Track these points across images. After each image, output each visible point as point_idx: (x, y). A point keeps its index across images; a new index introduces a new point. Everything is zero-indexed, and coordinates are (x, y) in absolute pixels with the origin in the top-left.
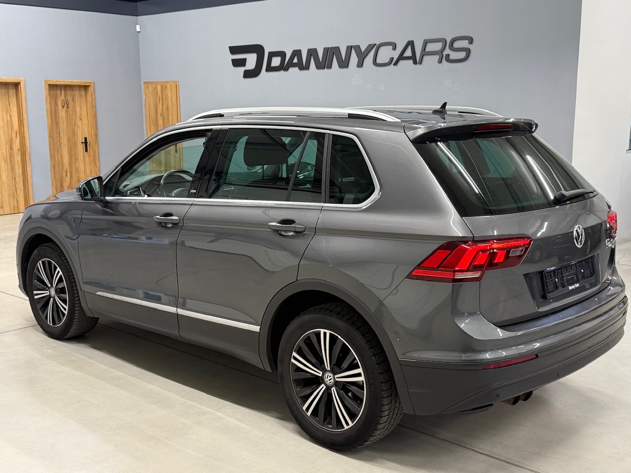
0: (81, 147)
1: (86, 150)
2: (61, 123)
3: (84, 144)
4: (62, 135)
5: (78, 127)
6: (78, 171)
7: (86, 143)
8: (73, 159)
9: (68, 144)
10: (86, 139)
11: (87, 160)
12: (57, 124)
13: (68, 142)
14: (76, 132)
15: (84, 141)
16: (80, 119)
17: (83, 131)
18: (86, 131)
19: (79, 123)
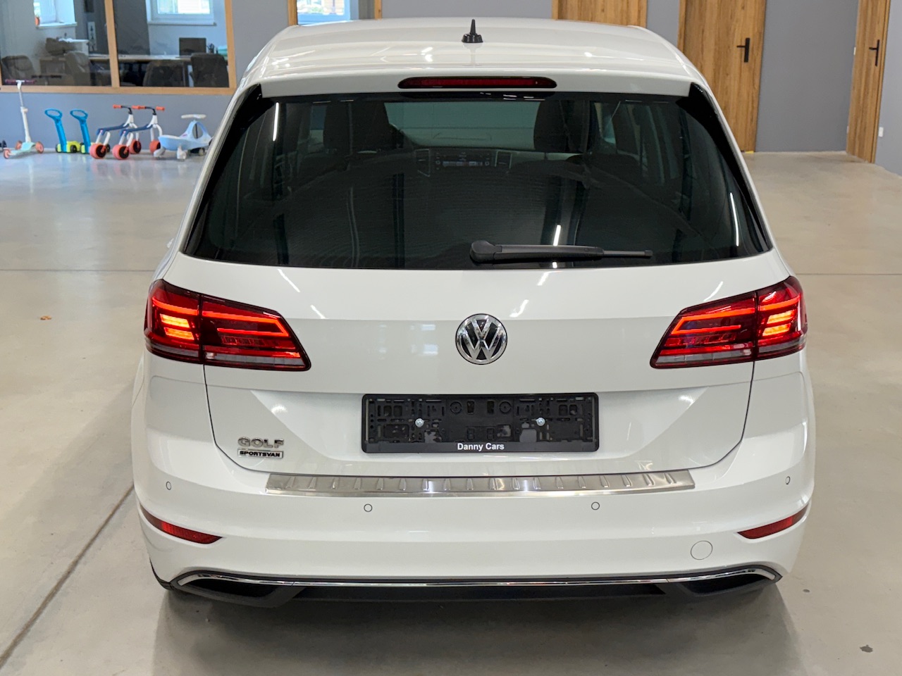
0: (737, 54)
1: (746, 60)
2: (708, 14)
3: (744, 49)
4: (707, 33)
5: (737, 22)
6: (727, 93)
7: (747, 47)
8: (721, 73)
9: (715, 49)
10: (748, 41)
11: (746, 74)
12: (702, 16)
13: (716, 44)
14: (732, 28)
15: (744, 44)
16: (743, 8)
17: (744, 28)
18: (751, 27)
19: (739, 13)
